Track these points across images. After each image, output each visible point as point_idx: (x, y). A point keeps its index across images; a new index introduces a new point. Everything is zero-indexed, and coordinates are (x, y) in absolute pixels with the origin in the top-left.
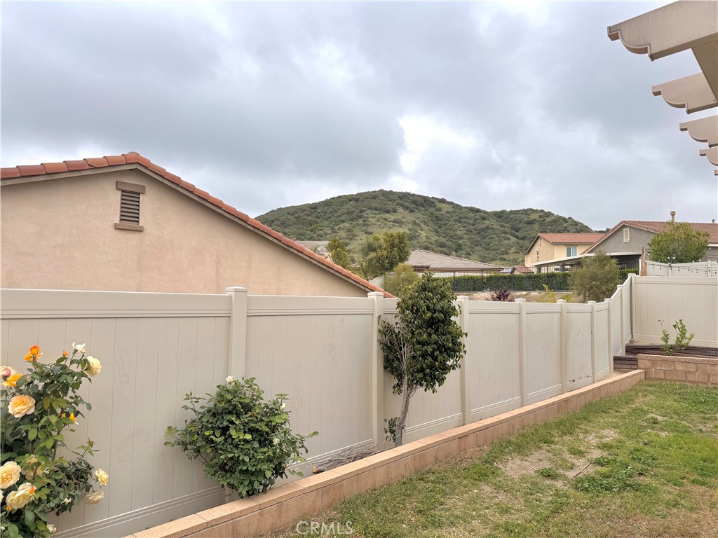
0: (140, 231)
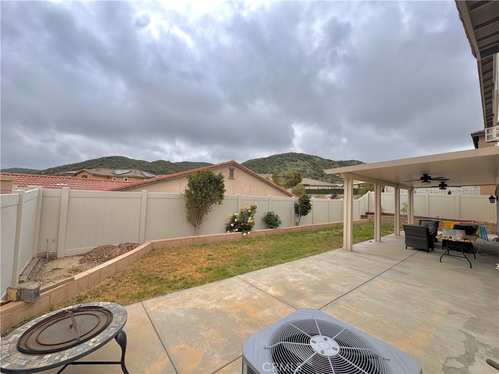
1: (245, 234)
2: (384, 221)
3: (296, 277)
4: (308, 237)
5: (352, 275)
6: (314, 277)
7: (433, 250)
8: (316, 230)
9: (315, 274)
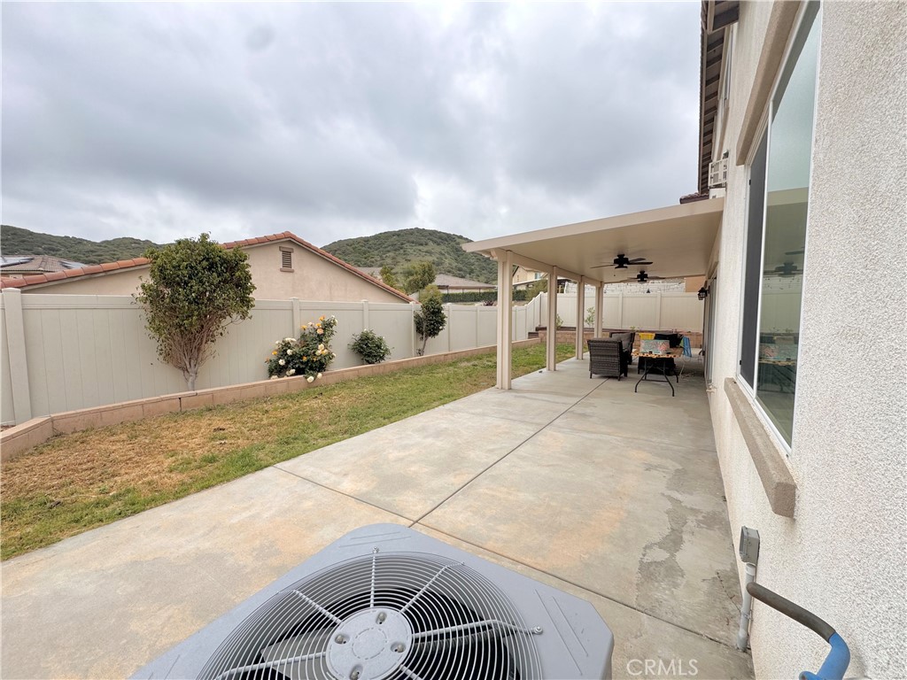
0: (292, 272)
1: (311, 379)
2: (562, 340)
3: (405, 447)
4: (440, 374)
5: (507, 430)
6: (439, 444)
7: (626, 375)
8: (454, 360)
9: (441, 438)
